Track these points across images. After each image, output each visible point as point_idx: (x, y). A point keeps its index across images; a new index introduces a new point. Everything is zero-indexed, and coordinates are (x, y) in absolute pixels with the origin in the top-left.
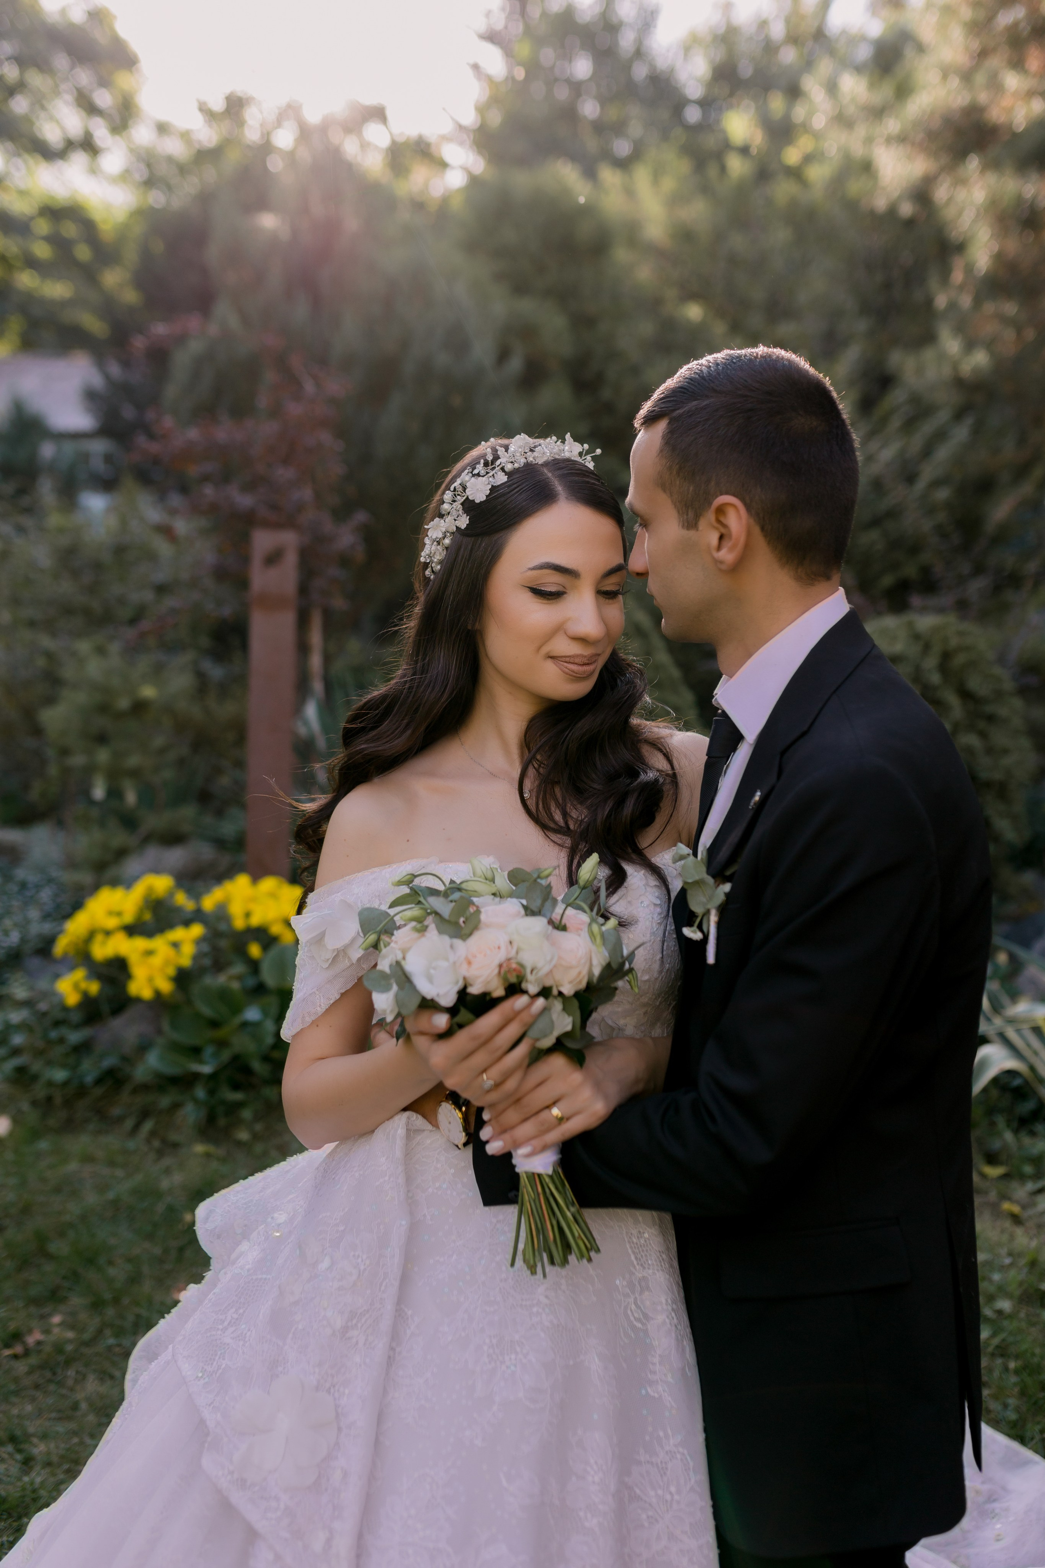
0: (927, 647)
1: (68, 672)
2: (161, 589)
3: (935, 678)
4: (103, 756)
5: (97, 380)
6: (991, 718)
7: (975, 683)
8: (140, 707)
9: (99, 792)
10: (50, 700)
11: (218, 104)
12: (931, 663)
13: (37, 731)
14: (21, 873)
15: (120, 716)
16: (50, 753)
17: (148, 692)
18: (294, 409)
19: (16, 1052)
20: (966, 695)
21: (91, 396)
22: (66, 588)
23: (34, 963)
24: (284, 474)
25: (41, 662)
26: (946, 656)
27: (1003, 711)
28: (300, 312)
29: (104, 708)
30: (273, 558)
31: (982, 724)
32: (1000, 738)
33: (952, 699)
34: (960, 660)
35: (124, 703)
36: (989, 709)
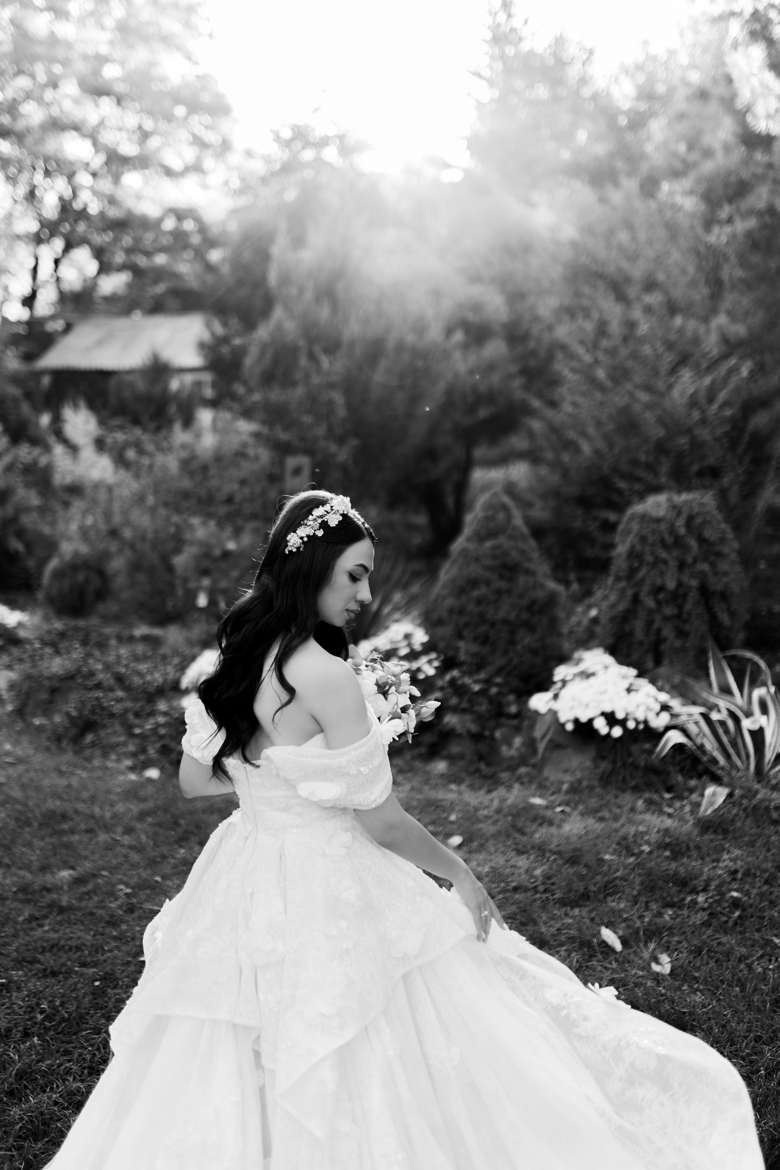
0: (679, 513)
1: (188, 536)
2: (243, 482)
3: (682, 531)
4: (206, 582)
5: (206, 336)
6: (719, 554)
7: (708, 533)
8: (226, 554)
9: (202, 601)
10: (178, 550)
11: (287, 134)
12: (680, 523)
13: (170, 569)
14: (162, 651)
15: (216, 560)
16: (178, 582)
17: (231, 546)
18: (316, 380)
19: (162, 737)
20: (702, 540)
21: (202, 346)
22: (186, 484)
23: (171, 694)
24: (307, 419)
25: (172, 530)
26: (691, 519)
27: (726, 550)
28: (324, 313)
29: (207, 555)
30: (297, 471)
31: (712, 558)
32: (723, 566)
33: (693, 543)
34: (699, 520)
35: (217, 552)
36: (717, 548)
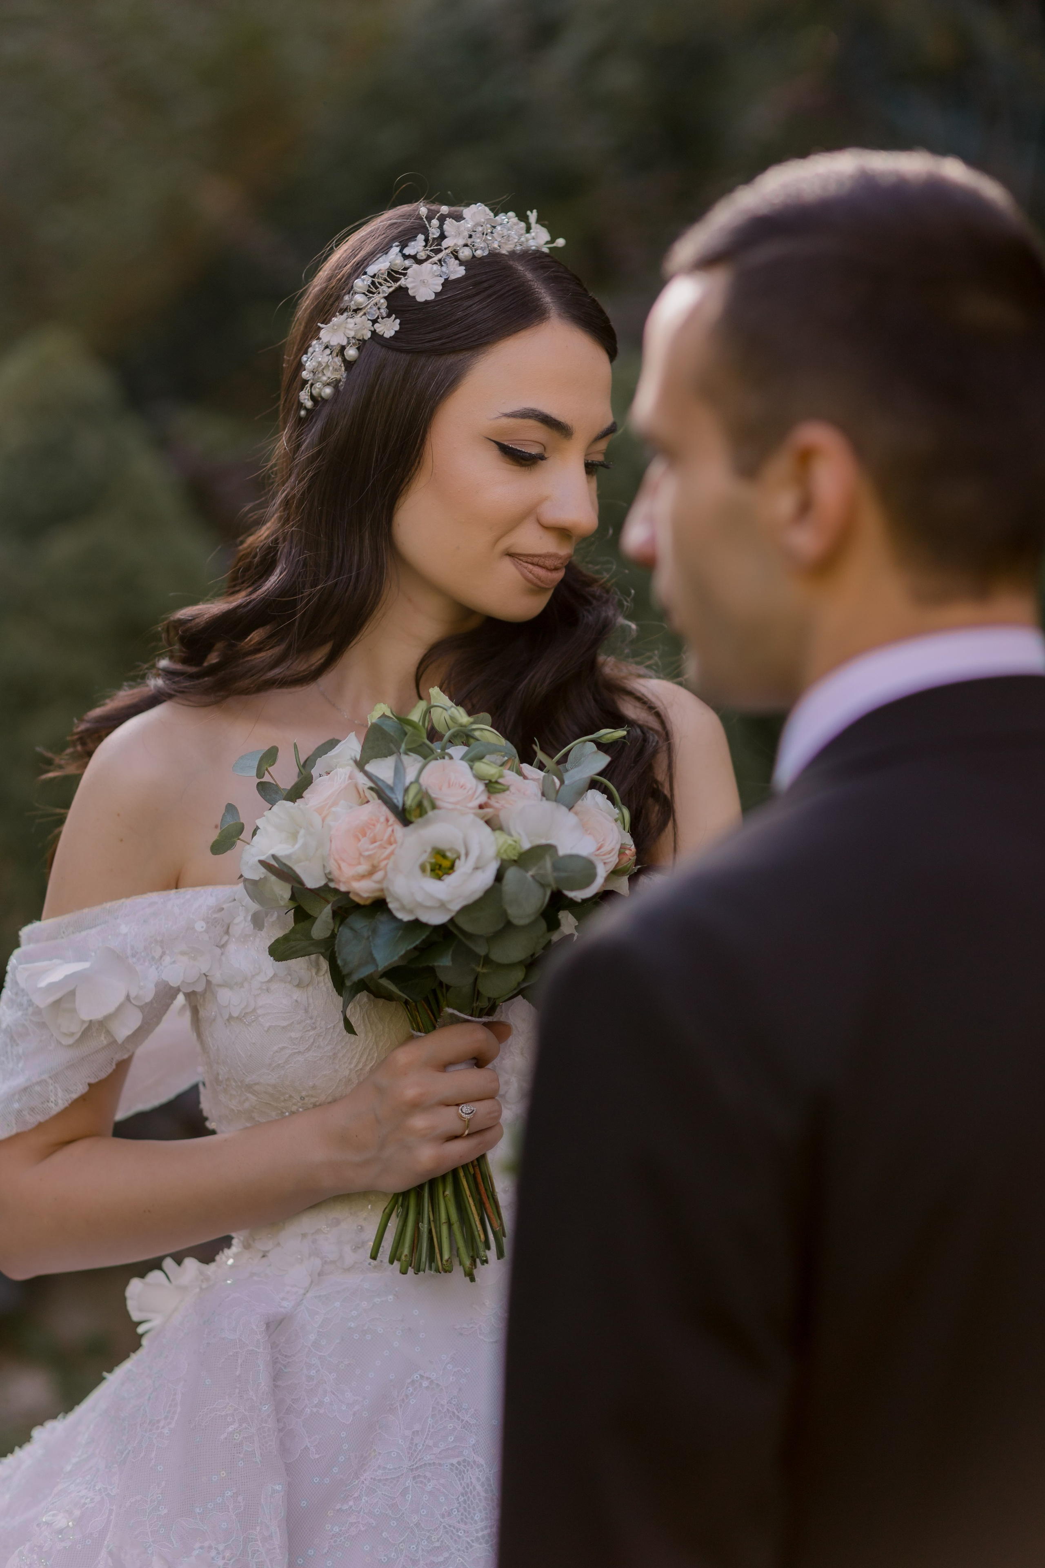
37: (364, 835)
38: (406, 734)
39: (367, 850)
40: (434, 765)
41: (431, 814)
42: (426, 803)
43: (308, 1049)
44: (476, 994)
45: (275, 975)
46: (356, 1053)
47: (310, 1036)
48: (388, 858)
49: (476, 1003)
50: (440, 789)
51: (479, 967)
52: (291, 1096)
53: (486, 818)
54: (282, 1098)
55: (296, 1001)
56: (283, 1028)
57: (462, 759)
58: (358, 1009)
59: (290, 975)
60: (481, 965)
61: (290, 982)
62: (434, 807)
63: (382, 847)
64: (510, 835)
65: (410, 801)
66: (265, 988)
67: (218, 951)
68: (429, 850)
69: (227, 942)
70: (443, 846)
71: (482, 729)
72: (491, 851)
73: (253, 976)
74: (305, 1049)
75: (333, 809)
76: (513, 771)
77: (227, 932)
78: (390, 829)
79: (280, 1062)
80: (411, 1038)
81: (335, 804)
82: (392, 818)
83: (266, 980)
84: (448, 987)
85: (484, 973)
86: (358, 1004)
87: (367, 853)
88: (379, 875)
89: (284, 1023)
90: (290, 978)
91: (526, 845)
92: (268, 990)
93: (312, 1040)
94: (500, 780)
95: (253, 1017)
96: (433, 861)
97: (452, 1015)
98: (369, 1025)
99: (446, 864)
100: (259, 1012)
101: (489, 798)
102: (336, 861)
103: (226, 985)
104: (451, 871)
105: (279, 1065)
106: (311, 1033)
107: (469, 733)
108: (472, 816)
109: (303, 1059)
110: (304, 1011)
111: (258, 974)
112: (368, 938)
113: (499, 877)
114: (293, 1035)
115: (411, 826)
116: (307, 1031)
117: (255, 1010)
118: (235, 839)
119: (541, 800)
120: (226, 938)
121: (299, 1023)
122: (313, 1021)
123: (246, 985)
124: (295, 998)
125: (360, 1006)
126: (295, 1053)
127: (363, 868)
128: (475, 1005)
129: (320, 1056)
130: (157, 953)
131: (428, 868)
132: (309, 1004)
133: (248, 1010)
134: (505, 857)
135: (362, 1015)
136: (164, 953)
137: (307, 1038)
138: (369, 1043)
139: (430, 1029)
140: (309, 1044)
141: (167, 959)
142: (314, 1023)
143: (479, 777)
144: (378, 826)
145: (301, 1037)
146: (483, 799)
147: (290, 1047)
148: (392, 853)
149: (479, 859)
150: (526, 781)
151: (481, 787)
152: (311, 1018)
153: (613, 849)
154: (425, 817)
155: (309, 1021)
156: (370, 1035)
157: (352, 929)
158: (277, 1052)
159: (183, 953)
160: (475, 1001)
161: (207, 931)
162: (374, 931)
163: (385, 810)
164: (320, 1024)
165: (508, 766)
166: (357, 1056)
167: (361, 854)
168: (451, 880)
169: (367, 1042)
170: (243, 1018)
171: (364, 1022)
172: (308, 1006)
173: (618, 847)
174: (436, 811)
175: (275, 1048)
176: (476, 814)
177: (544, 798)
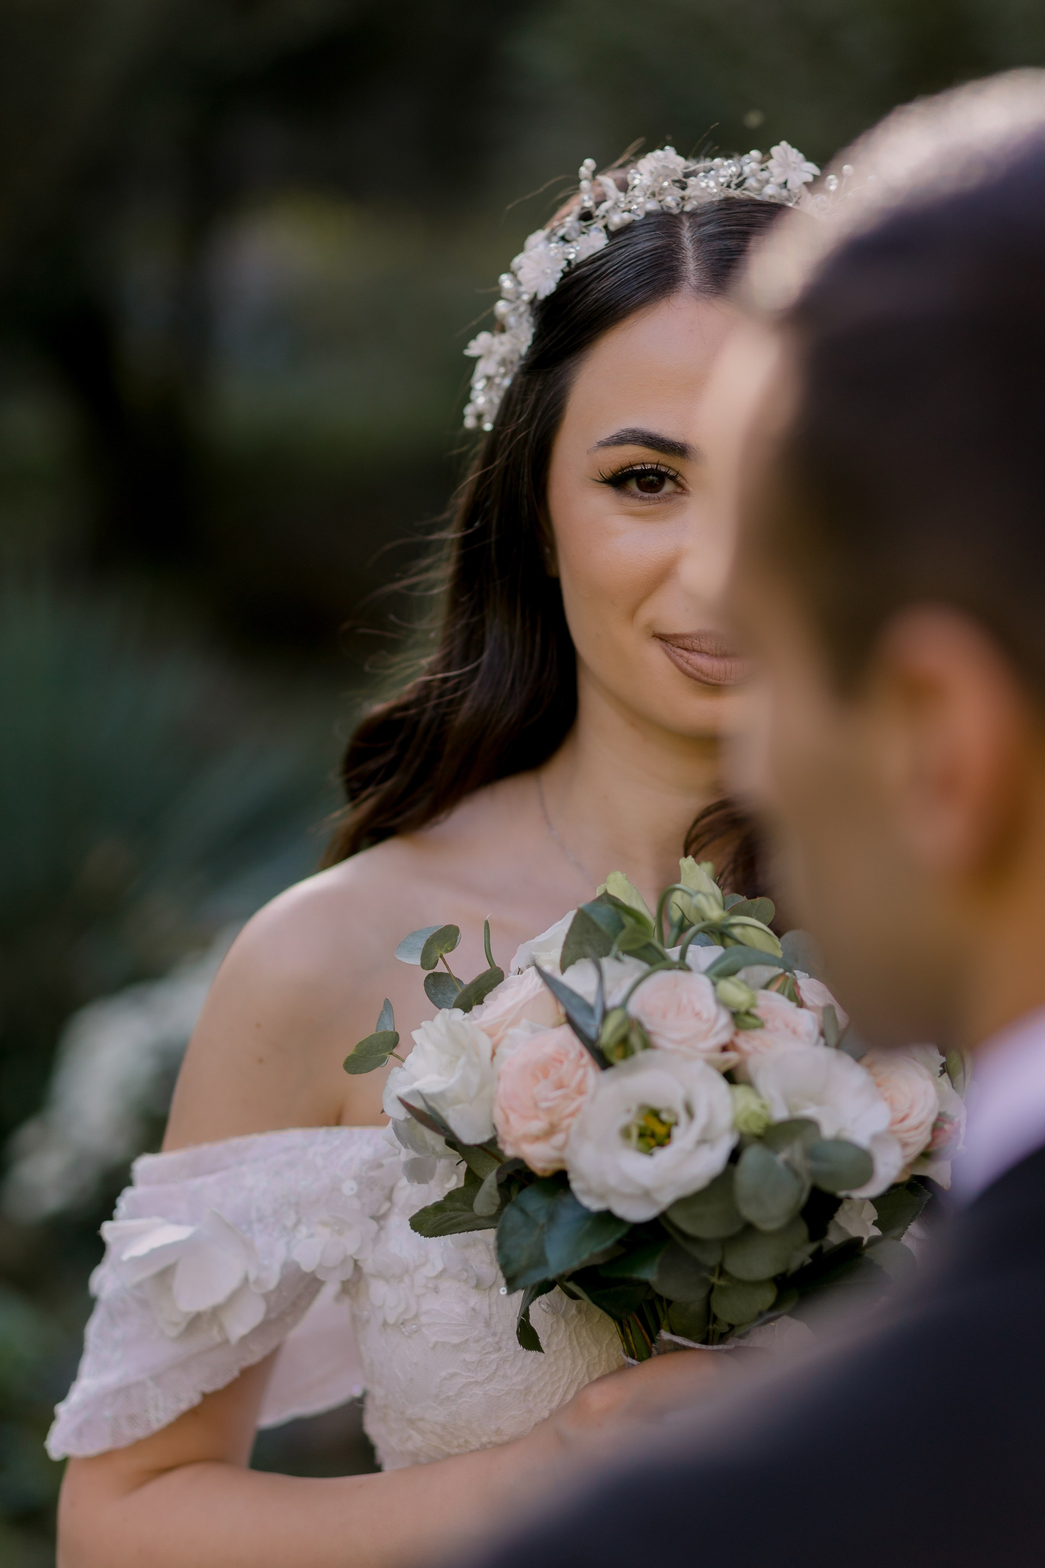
37: (546, 1075)
38: (622, 927)
39: (546, 1099)
40: (662, 977)
41: (641, 1055)
42: (635, 1040)
43: (489, 1379)
44: (710, 1316)
45: (444, 1271)
46: (559, 1387)
47: (492, 1361)
48: (572, 1114)
49: (713, 1325)
50: (664, 1016)
51: (713, 1275)
52: (466, 1441)
53: (725, 1068)
54: (455, 1443)
55: (473, 1309)
56: (456, 1346)
57: (707, 972)
58: (563, 1324)
59: (466, 1270)
60: (717, 1275)
61: (466, 1281)
62: (647, 1044)
63: (566, 1097)
64: (758, 1095)
65: (607, 1034)
66: (431, 1285)
67: (374, 1226)
68: (634, 1108)
69: (389, 1210)
70: (657, 1104)
71: (744, 925)
72: (724, 1119)
73: (417, 1268)
74: (484, 1378)
75: (510, 1031)
76: (783, 994)
77: (389, 1198)
78: (581, 1072)
79: (450, 1394)
80: (623, 1368)
81: (515, 1023)
82: (587, 1057)
83: (434, 1274)
84: (670, 1302)
85: (720, 1287)
86: (563, 1317)
87: (544, 1105)
88: (558, 1139)
89: (456, 1340)
90: (466, 1275)
91: (780, 1113)
92: (436, 1290)
93: (494, 1367)
94: (754, 1011)
95: (414, 1326)
96: (642, 1123)
97: (671, 1342)
98: (578, 1348)
99: (660, 1130)
100: (423, 1319)
101: (736, 1034)
102: (503, 1110)
103: (379, 1275)
104: (667, 1141)
105: (448, 1397)
106: (493, 1356)
107: (725, 931)
108: (699, 1065)
109: (481, 1393)
110: (483, 1325)
111: (424, 1265)
112: (542, 1227)
113: (735, 1156)
114: (468, 1357)
115: (610, 1072)
116: (487, 1353)
117: (416, 1316)
118: (386, 1054)
119: (817, 1043)
120: (386, 1206)
121: (477, 1341)
122: (497, 1339)
123: (406, 1279)
124: (472, 1304)
125: (566, 1321)
126: (470, 1383)
127: (537, 1126)
128: (711, 1327)
129: (507, 1389)
130: (290, 1221)
131: (635, 1132)
132: (491, 1315)
133: (408, 1316)
134: (744, 1129)
135: (568, 1334)
136: (298, 1223)
137: (488, 1363)
138: (577, 1373)
139: (644, 1355)
140: (491, 1372)
141: (303, 1230)
142: (497, 1343)
143: (721, 1002)
144: (566, 1065)
145: (480, 1361)
146: (724, 1037)
147: (464, 1373)
148: (577, 1110)
149: (707, 1128)
150: (802, 1012)
151: (724, 1018)
152: (494, 1334)
153: (922, 1124)
154: (631, 1060)
155: (489, 1340)
156: (580, 1362)
157: (523, 1211)
158: (446, 1379)
159: (324, 1224)
160: (711, 1322)
161: (359, 1196)
162: (552, 1218)
163: (575, 1045)
164: (507, 1344)
165: (777, 985)
166: (561, 1390)
167: (536, 1105)
168: (663, 1155)
169: (575, 1372)
170: (402, 1327)
171: (571, 1343)
172: (490, 1318)
173: (932, 1118)
174: (649, 1053)
175: (443, 1374)
176: (709, 1062)
177: (822, 1041)
